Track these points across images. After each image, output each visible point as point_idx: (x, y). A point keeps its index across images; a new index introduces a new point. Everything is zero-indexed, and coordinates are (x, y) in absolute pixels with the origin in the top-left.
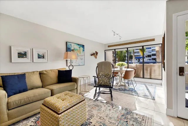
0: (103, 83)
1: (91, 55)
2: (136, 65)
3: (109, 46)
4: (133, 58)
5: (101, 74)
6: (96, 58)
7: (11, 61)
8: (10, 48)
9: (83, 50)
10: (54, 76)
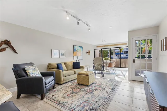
0: (98, 69)
1: (87, 53)
2: (116, 59)
3: (97, 47)
4: (114, 54)
5: (96, 64)
6: (89, 55)
7: (52, 57)
8: (51, 50)
9: (82, 50)
10: (71, 65)
